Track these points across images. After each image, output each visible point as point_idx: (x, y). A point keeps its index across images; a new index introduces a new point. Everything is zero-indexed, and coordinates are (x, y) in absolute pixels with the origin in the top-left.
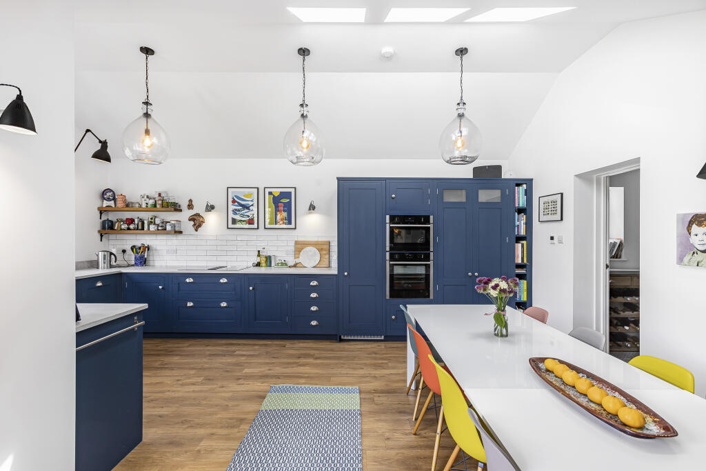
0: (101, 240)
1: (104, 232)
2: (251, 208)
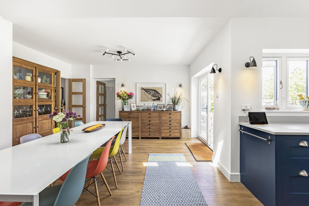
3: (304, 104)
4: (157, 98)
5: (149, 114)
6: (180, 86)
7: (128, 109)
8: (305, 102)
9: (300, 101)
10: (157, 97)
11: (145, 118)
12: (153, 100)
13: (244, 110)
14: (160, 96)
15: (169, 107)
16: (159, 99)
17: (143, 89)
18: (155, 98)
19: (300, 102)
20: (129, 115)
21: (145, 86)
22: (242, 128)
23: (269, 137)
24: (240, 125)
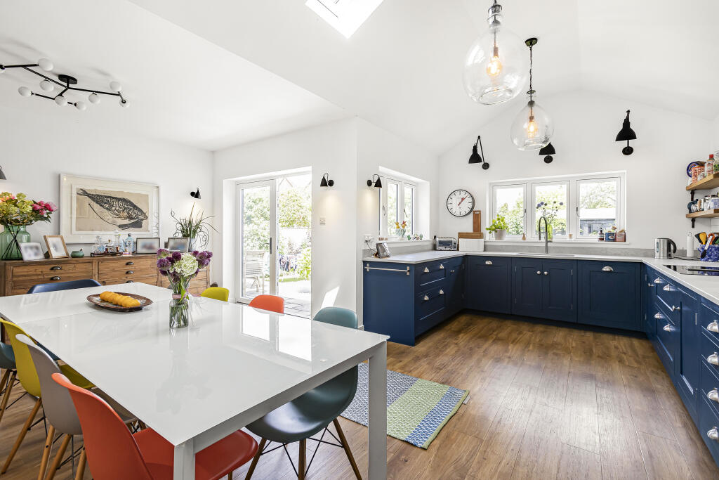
0: (693, 227)
3: (400, 234)
4: (133, 221)
5: (127, 264)
6: (196, 195)
7: (36, 254)
8: (401, 231)
10: (133, 219)
11: (112, 277)
12: (121, 226)
13: (367, 241)
14: (140, 217)
15: (176, 243)
16: (138, 225)
17: (85, 193)
18: (127, 222)
19: (397, 230)
20: (52, 272)
21: (91, 187)
22: (368, 265)
23: (408, 268)
24: (364, 262)
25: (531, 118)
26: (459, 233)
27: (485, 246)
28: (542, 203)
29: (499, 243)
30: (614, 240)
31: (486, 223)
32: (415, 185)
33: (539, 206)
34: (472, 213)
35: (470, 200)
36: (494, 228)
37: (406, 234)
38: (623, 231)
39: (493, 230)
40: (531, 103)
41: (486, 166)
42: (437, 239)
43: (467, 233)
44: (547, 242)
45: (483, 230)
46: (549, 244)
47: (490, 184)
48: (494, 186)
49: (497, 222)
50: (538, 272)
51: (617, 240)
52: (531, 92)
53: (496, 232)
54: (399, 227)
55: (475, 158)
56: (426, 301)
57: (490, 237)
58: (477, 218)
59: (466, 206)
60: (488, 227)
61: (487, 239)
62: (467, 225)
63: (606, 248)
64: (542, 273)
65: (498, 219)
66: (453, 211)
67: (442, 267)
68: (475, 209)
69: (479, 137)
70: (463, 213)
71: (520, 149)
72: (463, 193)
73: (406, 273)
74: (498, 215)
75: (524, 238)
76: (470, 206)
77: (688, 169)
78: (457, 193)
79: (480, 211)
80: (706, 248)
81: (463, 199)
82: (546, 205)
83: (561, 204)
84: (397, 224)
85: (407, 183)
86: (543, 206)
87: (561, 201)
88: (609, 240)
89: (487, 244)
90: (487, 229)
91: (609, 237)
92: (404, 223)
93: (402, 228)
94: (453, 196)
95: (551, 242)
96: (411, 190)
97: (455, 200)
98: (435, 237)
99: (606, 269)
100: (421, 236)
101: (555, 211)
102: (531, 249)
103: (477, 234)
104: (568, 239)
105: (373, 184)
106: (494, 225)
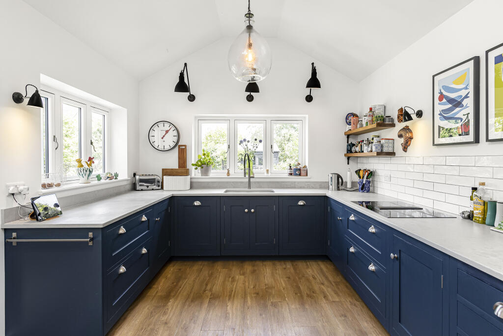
0: (348, 164)
1: (350, 155)
2: (464, 103)
3: (84, 175)
8: (86, 171)
9: (79, 169)
13: (13, 194)
19: (79, 171)
22: (14, 235)
23: (91, 234)
24: (6, 230)
25: (250, 45)
26: (163, 170)
27: (191, 183)
28: (245, 140)
29: (205, 179)
30: (300, 175)
31: (192, 158)
32: (109, 111)
33: (241, 142)
34: (177, 148)
35: (175, 133)
36: (200, 163)
37: (95, 173)
38: (305, 167)
39: (200, 166)
40: (249, 28)
41: (192, 98)
42: (137, 177)
43: (172, 169)
44: (250, 177)
45: (189, 166)
46: (252, 180)
47: (196, 117)
48: (200, 120)
49: (203, 157)
50: (246, 210)
51: (302, 174)
52: (249, 15)
53: (202, 168)
54: (82, 166)
55: (182, 86)
56: (122, 274)
57: (195, 173)
58: (183, 152)
59: (170, 140)
60: (194, 162)
61: (193, 176)
62: (172, 161)
63: (295, 182)
64: (249, 211)
65: (204, 155)
66: (156, 145)
67: (144, 218)
68: (179, 144)
69: (186, 64)
70: (167, 148)
71: (237, 79)
72: (167, 125)
73: (87, 242)
74: (204, 151)
75: (228, 174)
76: (175, 139)
77: (347, 119)
78: (161, 125)
79: (185, 146)
80: (364, 182)
81: (167, 132)
82: (248, 142)
83: (260, 141)
84: (79, 161)
85: (95, 107)
86: (244, 143)
87: (260, 139)
88: (296, 175)
89: (194, 180)
90: (193, 165)
91: (297, 173)
92: (90, 159)
93: (86, 166)
94: (155, 128)
95: (253, 177)
96: (101, 117)
97: (157, 133)
98: (135, 175)
99: (301, 203)
100: (116, 175)
101: (255, 148)
102: (235, 184)
103: (182, 170)
104: (266, 174)
105: (26, 101)
106: (200, 160)
